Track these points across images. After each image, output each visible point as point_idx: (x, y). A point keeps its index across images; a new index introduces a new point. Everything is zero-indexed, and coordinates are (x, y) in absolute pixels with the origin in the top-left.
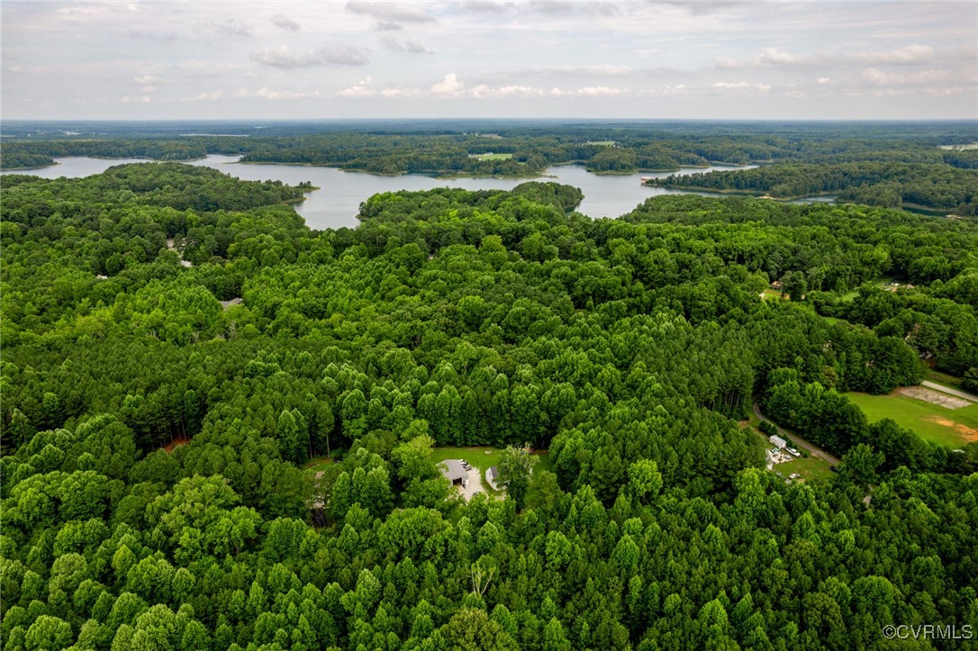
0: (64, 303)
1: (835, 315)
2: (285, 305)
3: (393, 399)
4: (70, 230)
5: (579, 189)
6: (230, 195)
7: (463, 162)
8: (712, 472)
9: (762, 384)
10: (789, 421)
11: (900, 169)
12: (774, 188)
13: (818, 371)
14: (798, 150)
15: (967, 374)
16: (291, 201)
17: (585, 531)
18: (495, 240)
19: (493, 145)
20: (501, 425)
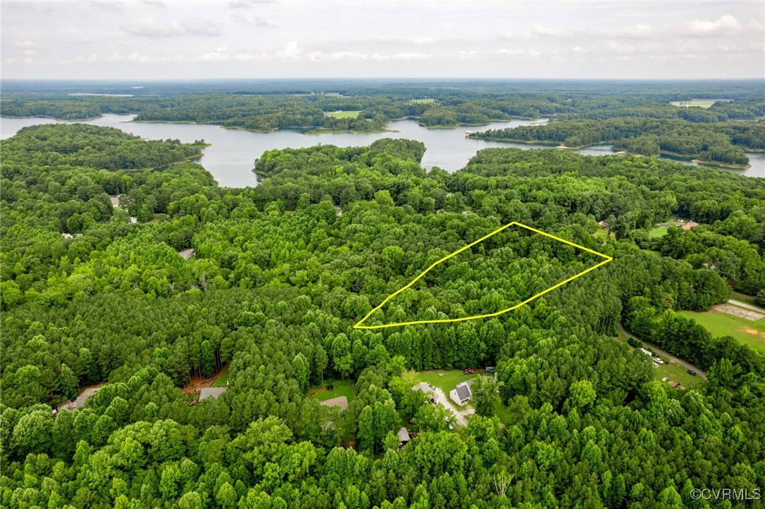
0: (46, 261)
1: (650, 248)
2: (241, 258)
3: (369, 339)
4: (24, 193)
5: (422, 143)
6: (144, 155)
7: (322, 120)
8: (621, 384)
9: (627, 309)
10: (650, 337)
11: (654, 124)
12: (568, 140)
13: (660, 297)
14: (573, 105)
15: (759, 294)
16: (192, 157)
17: (558, 439)
18: (385, 194)
19: (341, 105)
20: (451, 354)
